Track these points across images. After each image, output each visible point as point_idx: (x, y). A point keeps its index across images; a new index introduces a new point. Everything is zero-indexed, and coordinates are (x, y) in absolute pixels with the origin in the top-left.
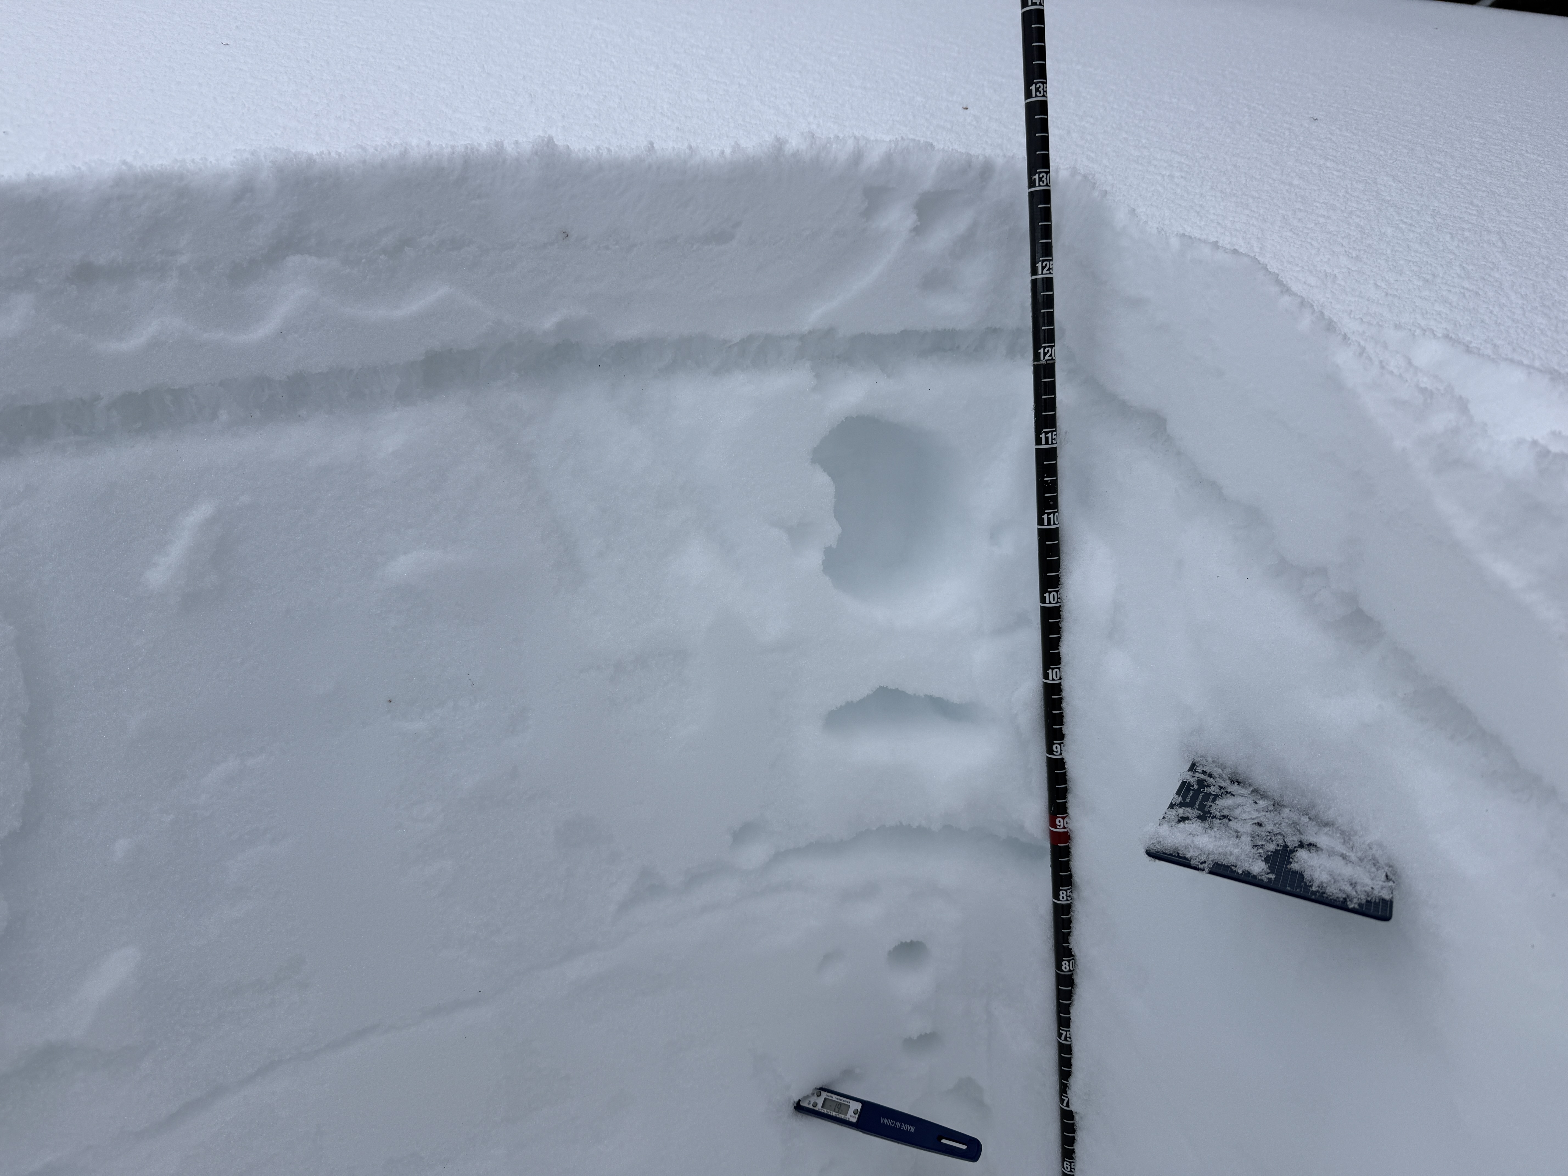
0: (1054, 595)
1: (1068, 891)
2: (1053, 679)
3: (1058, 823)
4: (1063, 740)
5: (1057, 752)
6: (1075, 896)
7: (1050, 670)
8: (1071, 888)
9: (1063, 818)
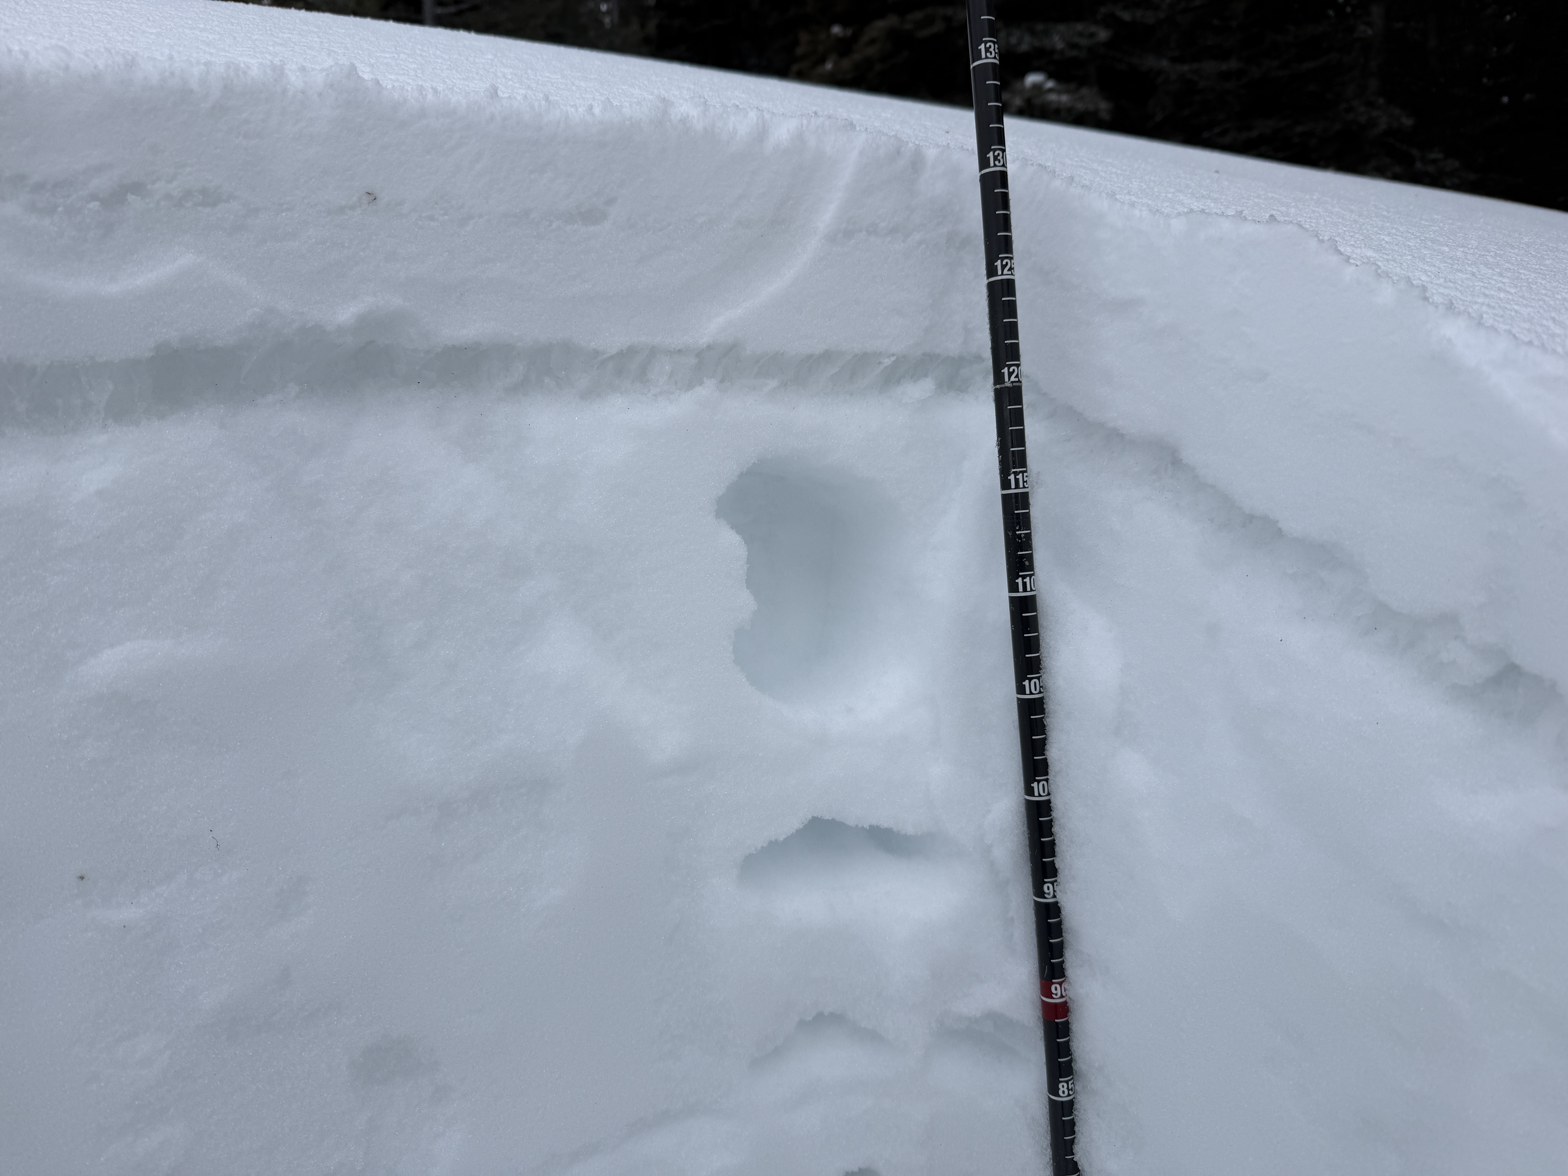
0: (1035, 683)
1: (1070, 1083)
2: (1040, 795)
3: (1053, 990)
4: (1056, 876)
5: (1049, 894)
6: (1078, 1088)
7: (1036, 783)
8: (1073, 1078)
9: (1060, 984)
